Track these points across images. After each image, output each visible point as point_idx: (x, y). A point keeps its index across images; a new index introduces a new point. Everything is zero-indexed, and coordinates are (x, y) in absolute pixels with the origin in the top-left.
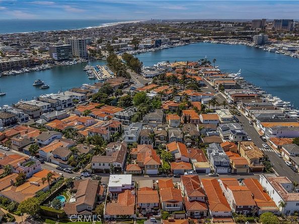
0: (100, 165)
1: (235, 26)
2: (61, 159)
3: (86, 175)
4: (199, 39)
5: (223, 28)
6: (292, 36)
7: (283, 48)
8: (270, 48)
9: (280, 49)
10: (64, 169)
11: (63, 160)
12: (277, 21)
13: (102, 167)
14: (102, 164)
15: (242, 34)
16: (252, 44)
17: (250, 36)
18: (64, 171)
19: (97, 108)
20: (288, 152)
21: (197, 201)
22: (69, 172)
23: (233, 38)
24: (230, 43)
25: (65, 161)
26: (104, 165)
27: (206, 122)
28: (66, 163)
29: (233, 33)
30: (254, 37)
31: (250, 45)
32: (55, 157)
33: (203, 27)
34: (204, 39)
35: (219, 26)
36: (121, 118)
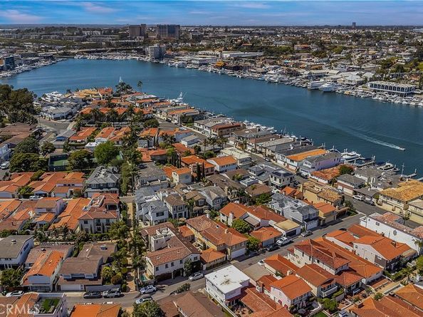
0: (167, 266)
1: (104, 34)
2: (84, 278)
3: (150, 291)
4: (65, 54)
5: (88, 37)
6: (188, 46)
7: (193, 62)
8: (176, 63)
9: (189, 62)
10: (104, 294)
11: (90, 280)
12: (160, 27)
13: (171, 270)
14: (169, 265)
15: (123, 45)
16: (148, 59)
17: (142, 47)
18: (106, 297)
19: (36, 180)
20: (349, 185)
21: (345, 271)
22: (116, 296)
23: (112, 51)
24: (115, 58)
25: (95, 279)
26: (172, 265)
27: (224, 169)
28: (100, 282)
29: (109, 45)
30: (148, 49)
31: (145, 59)
32: (68, 280)
33: (57, 36)
34: (74, 54)
35: (81, 34)
36: (101, 188)
